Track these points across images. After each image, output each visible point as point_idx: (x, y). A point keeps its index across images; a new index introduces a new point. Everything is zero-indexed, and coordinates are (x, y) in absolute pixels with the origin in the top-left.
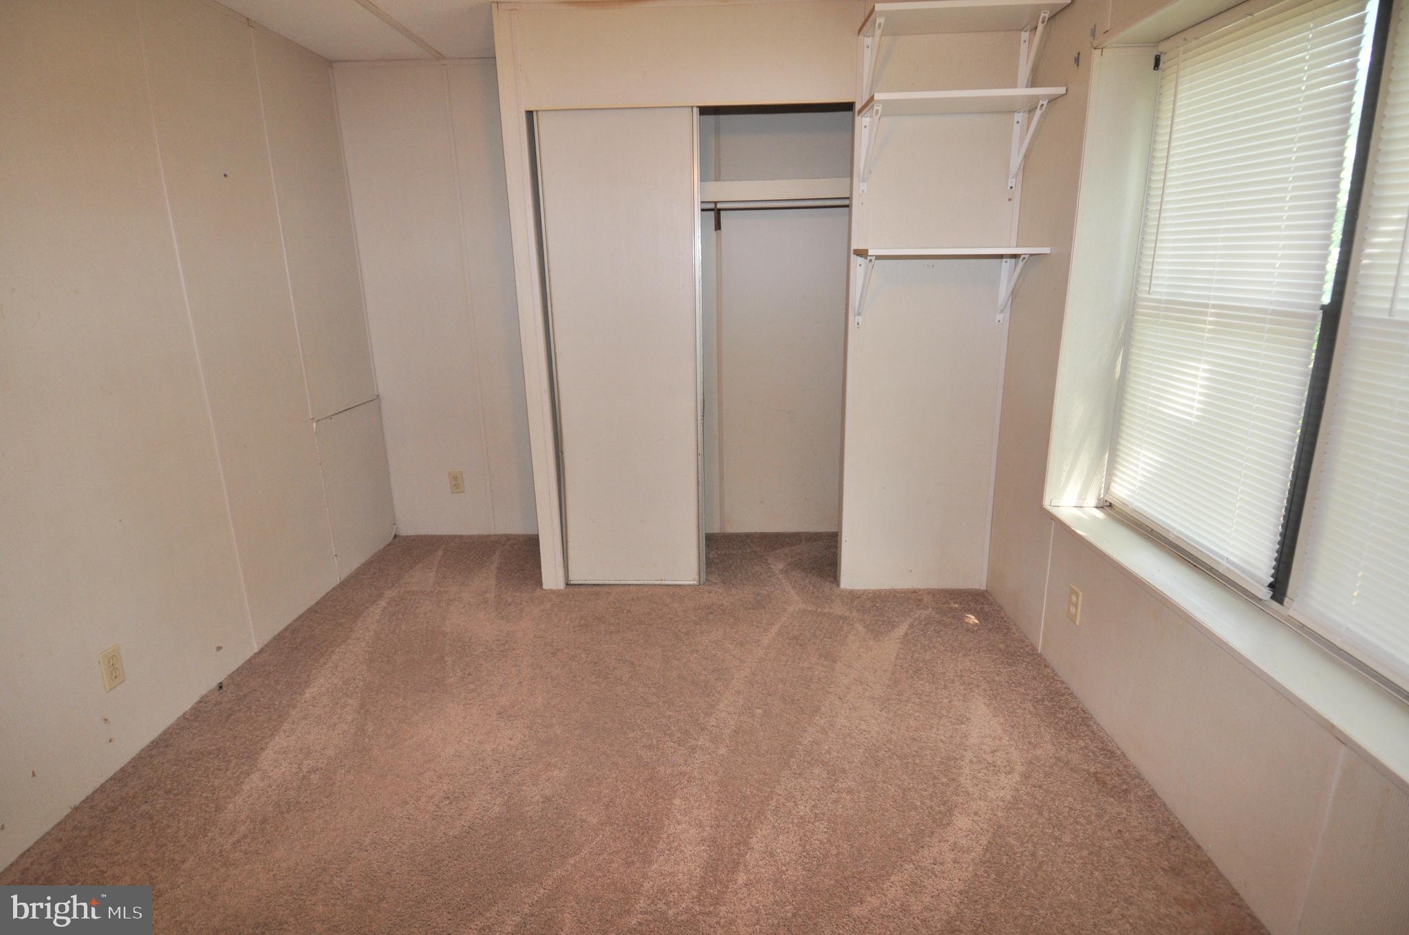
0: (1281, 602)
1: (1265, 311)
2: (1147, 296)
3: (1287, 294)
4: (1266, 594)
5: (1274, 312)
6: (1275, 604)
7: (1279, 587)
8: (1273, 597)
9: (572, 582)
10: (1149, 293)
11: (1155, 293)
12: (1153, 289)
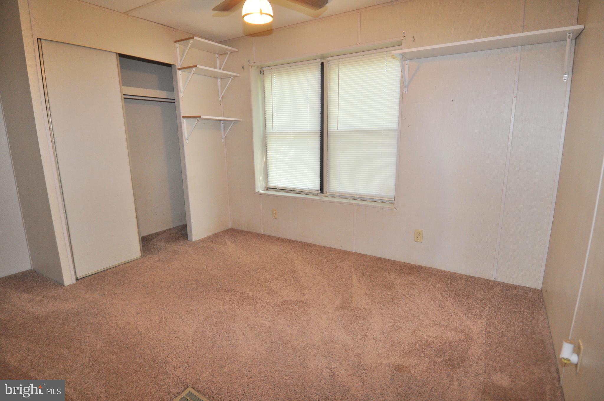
0: (323, 193)
1: (307, 132)
2: (273, 132)
3: (311, 128)
4: (319, 192)
5: (309, 132)
6: (322, 194)
7: (322, 190)
8: (321, 193)
9: (78, 278)
10: (273, 131)
11: (275, 131)
12: (274, 130)
